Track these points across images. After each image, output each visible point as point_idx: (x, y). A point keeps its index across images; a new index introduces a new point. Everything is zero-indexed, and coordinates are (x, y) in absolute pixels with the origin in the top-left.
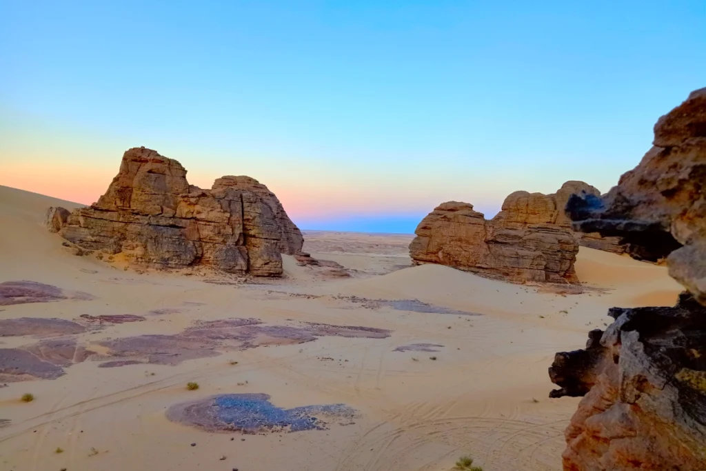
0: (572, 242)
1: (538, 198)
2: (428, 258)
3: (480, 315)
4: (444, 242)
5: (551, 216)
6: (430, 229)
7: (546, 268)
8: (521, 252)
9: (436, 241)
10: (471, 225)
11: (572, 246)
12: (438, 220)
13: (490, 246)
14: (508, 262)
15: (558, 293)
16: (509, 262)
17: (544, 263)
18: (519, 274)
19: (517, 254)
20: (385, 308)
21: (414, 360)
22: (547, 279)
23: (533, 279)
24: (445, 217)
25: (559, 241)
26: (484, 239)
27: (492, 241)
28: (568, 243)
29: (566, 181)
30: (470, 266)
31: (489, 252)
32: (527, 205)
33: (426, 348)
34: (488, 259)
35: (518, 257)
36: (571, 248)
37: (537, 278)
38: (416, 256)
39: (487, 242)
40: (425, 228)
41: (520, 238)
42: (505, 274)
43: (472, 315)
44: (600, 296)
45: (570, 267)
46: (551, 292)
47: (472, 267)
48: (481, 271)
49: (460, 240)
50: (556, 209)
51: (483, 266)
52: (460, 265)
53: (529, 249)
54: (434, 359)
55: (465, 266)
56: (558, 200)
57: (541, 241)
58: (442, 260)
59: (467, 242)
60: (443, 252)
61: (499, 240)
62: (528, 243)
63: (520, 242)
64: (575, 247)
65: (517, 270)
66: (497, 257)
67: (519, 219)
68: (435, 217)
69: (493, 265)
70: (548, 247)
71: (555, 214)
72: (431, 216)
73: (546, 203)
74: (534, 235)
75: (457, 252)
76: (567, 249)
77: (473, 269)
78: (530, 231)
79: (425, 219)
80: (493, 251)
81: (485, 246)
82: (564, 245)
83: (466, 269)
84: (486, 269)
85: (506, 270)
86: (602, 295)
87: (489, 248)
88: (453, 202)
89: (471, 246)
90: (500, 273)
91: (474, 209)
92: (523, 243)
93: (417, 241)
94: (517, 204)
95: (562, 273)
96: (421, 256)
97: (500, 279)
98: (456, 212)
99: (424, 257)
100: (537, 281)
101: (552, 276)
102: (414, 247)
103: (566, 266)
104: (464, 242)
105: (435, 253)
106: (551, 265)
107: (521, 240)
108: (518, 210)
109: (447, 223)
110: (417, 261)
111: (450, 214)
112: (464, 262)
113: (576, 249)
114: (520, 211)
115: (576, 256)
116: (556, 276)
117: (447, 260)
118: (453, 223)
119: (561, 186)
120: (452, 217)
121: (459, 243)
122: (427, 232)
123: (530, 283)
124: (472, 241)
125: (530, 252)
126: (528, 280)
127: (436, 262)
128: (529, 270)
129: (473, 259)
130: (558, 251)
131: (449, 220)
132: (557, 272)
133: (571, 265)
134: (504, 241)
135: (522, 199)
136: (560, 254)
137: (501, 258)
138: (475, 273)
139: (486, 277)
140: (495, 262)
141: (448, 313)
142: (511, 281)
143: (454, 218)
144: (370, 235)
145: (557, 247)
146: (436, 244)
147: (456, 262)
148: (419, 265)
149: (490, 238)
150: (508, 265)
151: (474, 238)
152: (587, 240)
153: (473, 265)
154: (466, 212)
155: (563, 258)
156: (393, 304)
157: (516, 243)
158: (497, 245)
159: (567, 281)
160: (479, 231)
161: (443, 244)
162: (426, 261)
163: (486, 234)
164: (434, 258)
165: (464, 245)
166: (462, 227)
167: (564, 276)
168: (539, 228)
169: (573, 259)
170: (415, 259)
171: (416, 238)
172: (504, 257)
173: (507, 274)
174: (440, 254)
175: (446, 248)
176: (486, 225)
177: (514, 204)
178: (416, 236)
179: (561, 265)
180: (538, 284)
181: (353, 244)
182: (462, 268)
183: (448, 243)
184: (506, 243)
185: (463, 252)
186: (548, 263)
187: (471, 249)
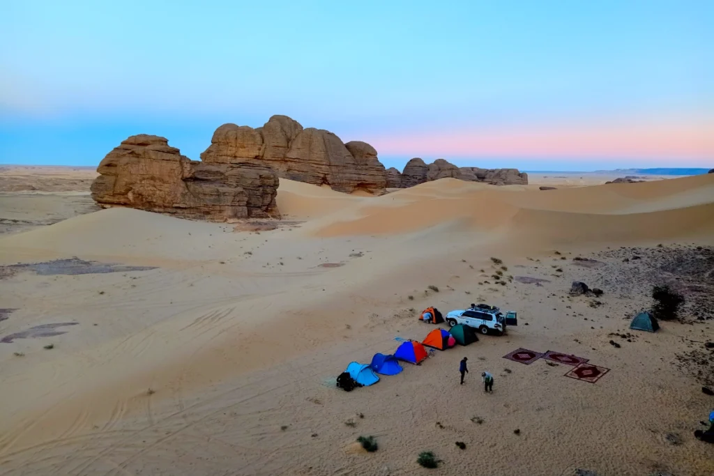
0: (272, 176)
1: (246, 131)
2: (116, 200)
3: (154, 268)
4: (133, 181)
5: (260, 149)
6: (116, 166)
7: (248, 204)
8: (222, 189)
9: (124, 181)
10: (165, 162)
11: (273, 180)
12: (124, 155)
13: (189, 183)
14: (208, 200)
15: (252, 231)
16: (210, 200)
17: (246, 199)
18: (220, 211)
19: (218, 191)
20: (22, 276)
21: (17, 355)
22: (249, 215)
23: (235, 216)
24: (132, 153)
25: (260, 176)
26: (180, 177)
27: (191, 178)
28: (269, 178)
29: (272, 115)
30: (165, 207)
31: (187, 191)
32: (236, 138)
33: (51, 330)
34: (187, 198)
35: (219, 194)
36: (271, 182)
37: (239, 215)
38: (99, 199)
39: (185, 180)
40: (109, 165)
41: (222, 174)
42: (204, 212)
43: (142, 269)
44: (290, 230)
45: (271, 201)
46: (245, 230)
47: (169, 207)
48: (179, 211)
49: (153, 178)
50: (263, 142)
51: (181, 206)
52: (155, 206)
53: (229, 185)
54: (51, 347)
55: (160, 207)
56: (265, 133)
57: (242, 176)
58: (132, 201)
59: (162, 180)
60: (134, 193)
61: (199, 177)
62: (230, 180)
63: (222, 179)
64: (275, 181)
65: (218, 208)
66: (196, 195)
67: (229, 153)
68: (122, 153)
69: (192, 204)
70: (250, 182)
71: (263, 148)
72: (117, 152)
73: (253, 136)
74: (235, 171)
75: (151, 192)
76: (267, 184)
77: (169, 210)
78: (231, 167)
79: (108, 155)
80: (191, 188)
81: (183, 184)
82: (266, 181)
83: (161, 210)
84: (185, 208)
85: (206, 209)
86: (293, 229)
87: (187, 186)
88: (145, 135)
89: (166, 185)
90: (200, 212)
91: (169, 143)
92: (223, 179)
93: (100, 181)
94: (226, 138)
95: (264, 208)
96: (106, 199)
97: (201, 218)
98: (147, 148)
99: (111, 199)
100: (239, 218)
101: (255, 211)
102: (97, 187)
103: (267, 201)
104: (157, 181)
105: (123, 194)
106: (254, 201)
107: (222, 177)
108: (228, 143)
109: (135, 159)
110: (101, 204)
111: (139, 150)
112: (160, 202)
113: (277, 183)
114: (230, 144)
115: (277, 190)
116: (259, 211)
117: (138, 202)
118: (143, 160)
119: (268, 119)
120: (141, 153)
121: (152, 182)
122: (113, 170)
123: (231, 221)
124: (167, 179)
125: (230, 189)
126: (230, 217)
127: (125, 204)
128: (230, 207)
129: (169, 198)
130: (260, 186)
131: (138, 156)
132: (259, 207)
133: (272, 199)
134: (205, 178)
135: (230, 133)
136: (261, 189)
137: (201, 196)
138: (173, 213)
139: (185, 217)
140: (195, 202)
141: (111, 271)
142: (212, 219)
143: (144, 153)
144: (75, 169)
145: (258, 182)
146: (124, 183)
147: (149, 202)
148: (105, 208)
149: (187, 175)
150: (209, 203)
151: (169, 176)
152: (291, 173)
153: (170, 205)
154: (158, 147)
155: (264, 194)
156: (36, 268)
157: (217, 180)
158: (196, 182)
159: (269, 215)
160: (174, 168)
161: (132, 184)
162: (112, 204)
163: (182, 171)
164: (122, 200)
165: (158, 183)
166: (155, 163)
167: (267, 210)
168: (240, 163)
169: (274, 194)
170: (99, 202)
171: (98, 178)
172: (205, 194)
173: (208, 213)
174: (130, 195)
175: (137, 188)
176: (183, 161)
177: (223, 137)
178: (99, 174)
179: (263, 199)
180: (240, 221)
181: (50, 181)
182: (156, 209)
183: (138, 182)
184: (207, 180)
185: (158, 192)
186: (250, 198)
187: (166, 188)
